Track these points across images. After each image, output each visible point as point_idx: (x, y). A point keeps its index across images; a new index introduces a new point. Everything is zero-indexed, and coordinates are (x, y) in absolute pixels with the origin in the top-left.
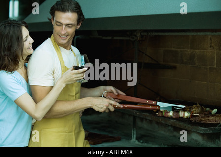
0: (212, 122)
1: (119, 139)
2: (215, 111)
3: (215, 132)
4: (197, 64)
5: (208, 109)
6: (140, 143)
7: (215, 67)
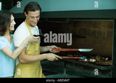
0: (107, 64)
1: (57, 73)
2: (107, 59)
3: (109, 69)
4: (96, 35)
5: (103, 58)
6: (68, 75)
7: (106, 37)
